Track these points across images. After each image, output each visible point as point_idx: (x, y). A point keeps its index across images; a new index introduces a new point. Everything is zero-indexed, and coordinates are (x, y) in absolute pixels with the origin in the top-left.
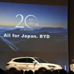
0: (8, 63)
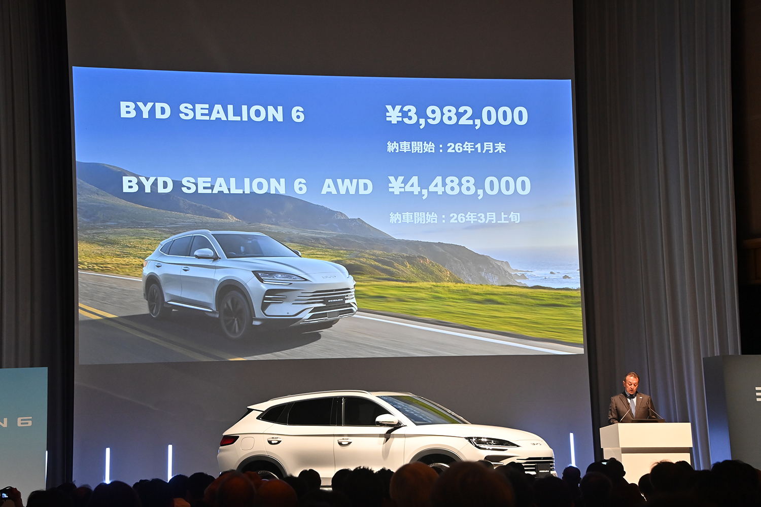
0: (229, 432)
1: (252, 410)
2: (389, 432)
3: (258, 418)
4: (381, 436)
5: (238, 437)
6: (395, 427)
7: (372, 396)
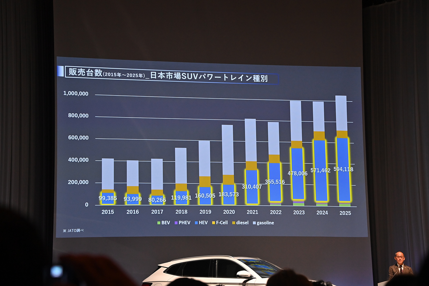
0: (146, 280)
1: (161, 267)
2: (245, 282)
3: (164, 272)
4: (240, 284)
5: (152, 283)
6: (248, 279)
7: (235, 259)
